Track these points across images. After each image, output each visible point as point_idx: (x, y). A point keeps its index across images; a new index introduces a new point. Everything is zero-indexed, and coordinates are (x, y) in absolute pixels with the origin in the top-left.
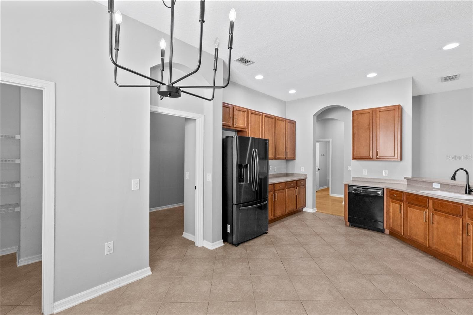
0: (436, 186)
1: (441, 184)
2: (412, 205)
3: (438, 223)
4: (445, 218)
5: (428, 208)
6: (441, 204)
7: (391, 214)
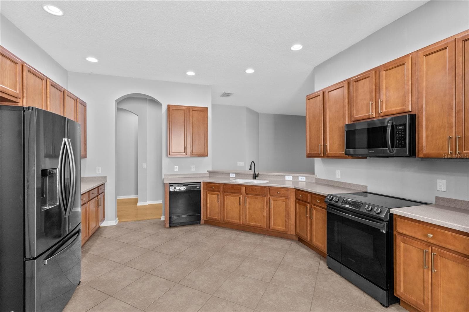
0: (232, 175)
1: (236, 174)
2: (229, 194)
3: (250, 204)
4: (254, 199)
5: (241, 193)
6: (251, 189)
7: (209, 205)
